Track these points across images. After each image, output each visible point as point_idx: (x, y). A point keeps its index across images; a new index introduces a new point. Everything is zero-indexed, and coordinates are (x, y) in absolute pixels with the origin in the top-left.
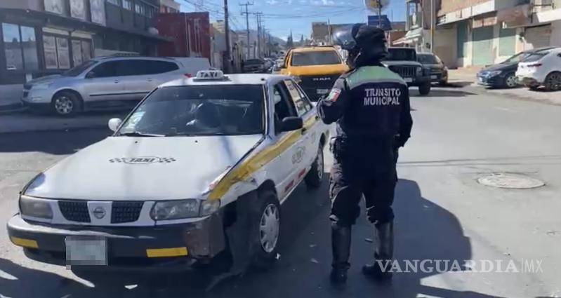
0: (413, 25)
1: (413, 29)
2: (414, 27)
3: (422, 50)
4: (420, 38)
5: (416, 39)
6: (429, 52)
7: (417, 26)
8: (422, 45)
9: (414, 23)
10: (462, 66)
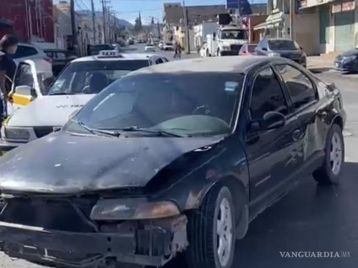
0: (273, 9)
1: (273, 14)
2: (274, 11)
3: (284, 35)
4: (281, 23)
5: (277, 24)
6: (289, 38)
7: (277, 10)
8: (283, 31)
9: (275, 7)
10: (324, 52)
